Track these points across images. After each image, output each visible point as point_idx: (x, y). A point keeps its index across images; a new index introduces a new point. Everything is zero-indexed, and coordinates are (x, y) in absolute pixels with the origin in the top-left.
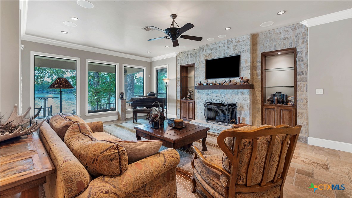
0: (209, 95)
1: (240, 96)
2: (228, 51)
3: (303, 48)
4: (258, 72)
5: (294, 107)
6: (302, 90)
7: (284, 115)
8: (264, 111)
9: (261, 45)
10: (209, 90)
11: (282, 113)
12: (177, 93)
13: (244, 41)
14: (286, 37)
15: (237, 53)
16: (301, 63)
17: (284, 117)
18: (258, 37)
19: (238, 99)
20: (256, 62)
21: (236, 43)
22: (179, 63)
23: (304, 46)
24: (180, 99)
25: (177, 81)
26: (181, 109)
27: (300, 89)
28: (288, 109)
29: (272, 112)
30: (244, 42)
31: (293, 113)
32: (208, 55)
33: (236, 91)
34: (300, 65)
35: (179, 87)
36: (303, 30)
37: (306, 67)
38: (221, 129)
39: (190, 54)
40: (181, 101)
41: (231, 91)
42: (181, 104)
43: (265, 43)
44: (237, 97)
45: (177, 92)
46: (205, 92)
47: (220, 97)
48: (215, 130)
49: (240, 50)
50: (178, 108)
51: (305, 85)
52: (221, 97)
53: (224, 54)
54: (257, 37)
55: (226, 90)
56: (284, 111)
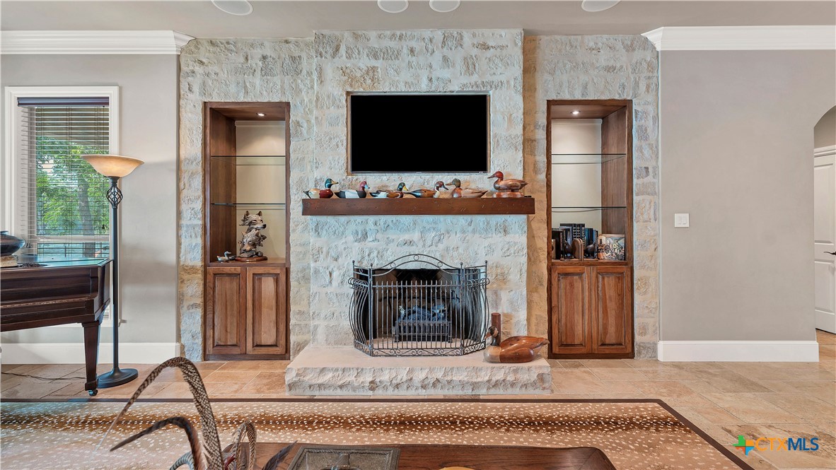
0: (370, 239)
1: (497, 239)
2: (446, 74)
3: (647, 103)
4: (538, 158)
5: (626, 264)
6: (646, 216)
7: (606, 289)
8: (555, 283)
9: (547, 76)
10: (372, 219)
11: (600, 285)
12: (183, 232)
13: (502, 47)
14: (610, 65)
15: (477, 87)
16: (643, 144)
17: (605, 295)
18: (539, 47)
19: (490, 250)
20: (532, 128)
21: (475, 52)
22: (196, 88)
23: (649, 100)
24: (204, 259)
25: (185, 178)
26: (209, 308)
27: (642, 214)
28: (615, 271)
29: (578, 285)
30: (504, 52)
31: (627, 280)
32: (359, 75)
33: (480, 219)
34: (640, 149)
35: (198, 205)
36: (649, 56)
37: (653, 156)
38: (449, 379)
39: (264, 58)
40: (205, 273)
41: (462, 220)
42: (210, 284)
43: (558, 72)
44: (486, 243)
45: (179, 227)
46: (352, 227)
47: (421, 244)
48: (424, 387)
49: (488, 78)
50: (186, 304)
51: (652, 204)
52: (424, 245)
53: (431, 80)
54: (535, 48)
55: (442, 218)
56: (606, 279)
